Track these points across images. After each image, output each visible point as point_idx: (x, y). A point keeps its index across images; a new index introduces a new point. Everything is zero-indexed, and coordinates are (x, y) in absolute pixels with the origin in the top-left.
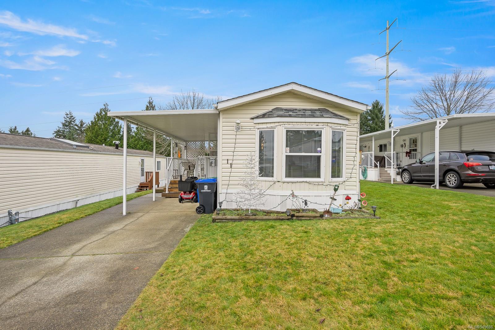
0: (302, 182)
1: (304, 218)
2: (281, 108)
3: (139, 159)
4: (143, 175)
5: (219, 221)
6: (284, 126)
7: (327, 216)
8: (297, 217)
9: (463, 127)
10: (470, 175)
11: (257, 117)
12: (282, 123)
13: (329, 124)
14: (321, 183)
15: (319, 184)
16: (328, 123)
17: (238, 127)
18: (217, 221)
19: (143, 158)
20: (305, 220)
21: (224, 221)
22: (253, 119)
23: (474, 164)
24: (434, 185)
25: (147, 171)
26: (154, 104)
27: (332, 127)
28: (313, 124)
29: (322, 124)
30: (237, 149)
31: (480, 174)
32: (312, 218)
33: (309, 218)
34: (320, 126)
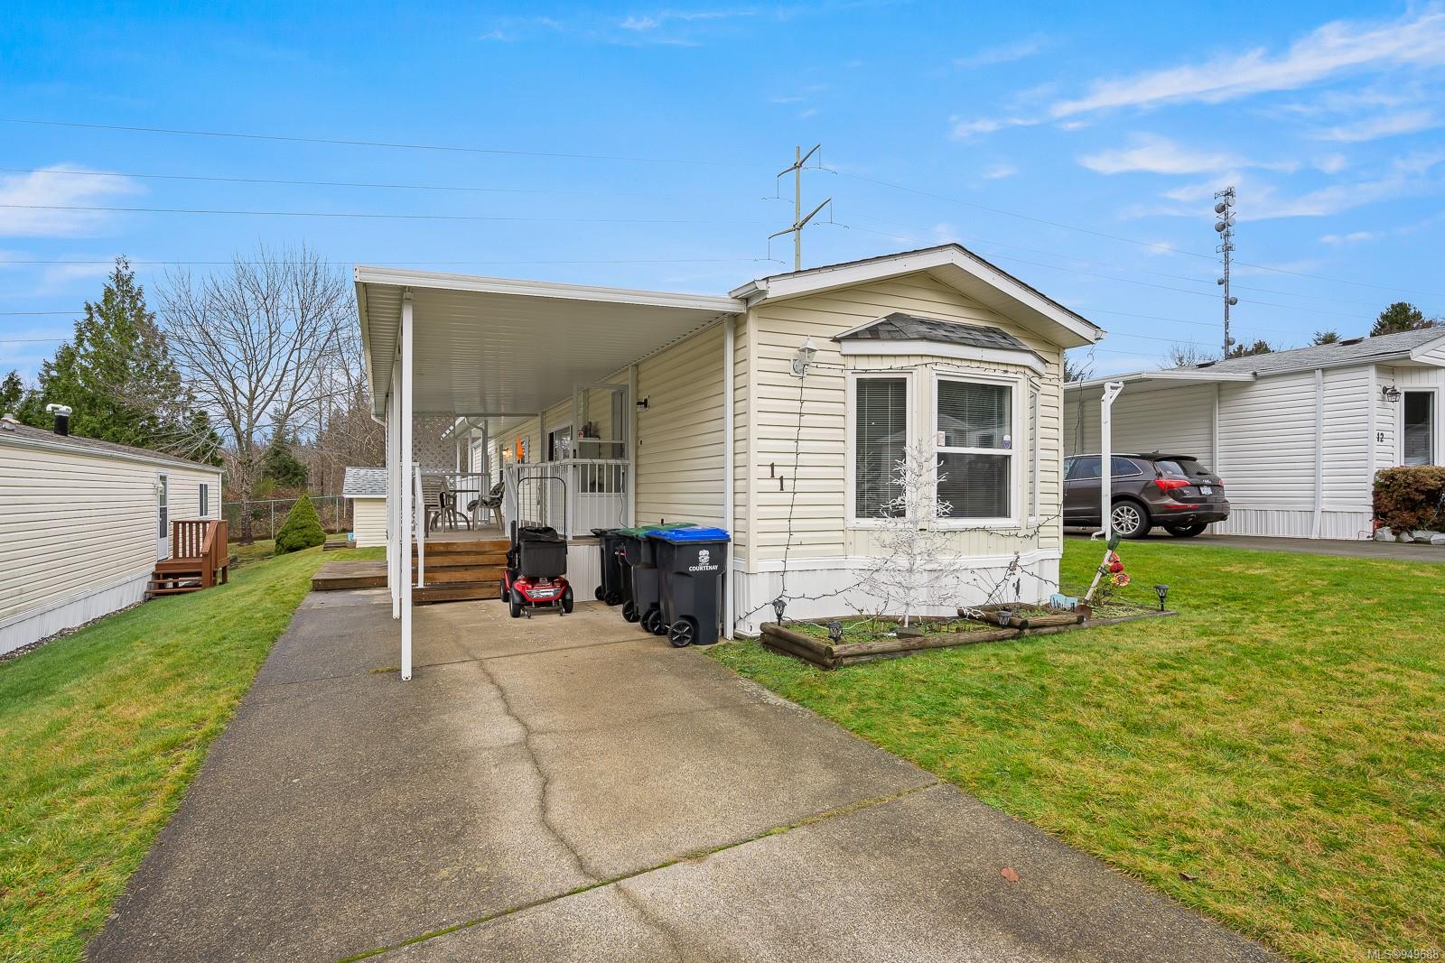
1: (1046, 630)
3: (152, 474)
4: (163, 534)
5: (850, 660)
6: (934, 367)
7: (1085, 619)
8: (1033, 627)
9: (1087, 404)
10: (1168, 508)
11: (854, 337)
12: (929, 360)
13: (1026, 371)
16: (1025, 367)
17: (808, 361)
18: (845, 662)
19: (164, 471)
20: (1050, 633)
21: (864, 659)
22: (836, 340)
23: (1173, 483)
24: (1101, 533)
25: (178, 518)
26: (135, 283)
27: (1030, 379)
29: (1014, 369)
30: (807, 433)
31: (1190, 505)
32: (1062, 628)
33: (1055, 629)
34: (1011, 373)
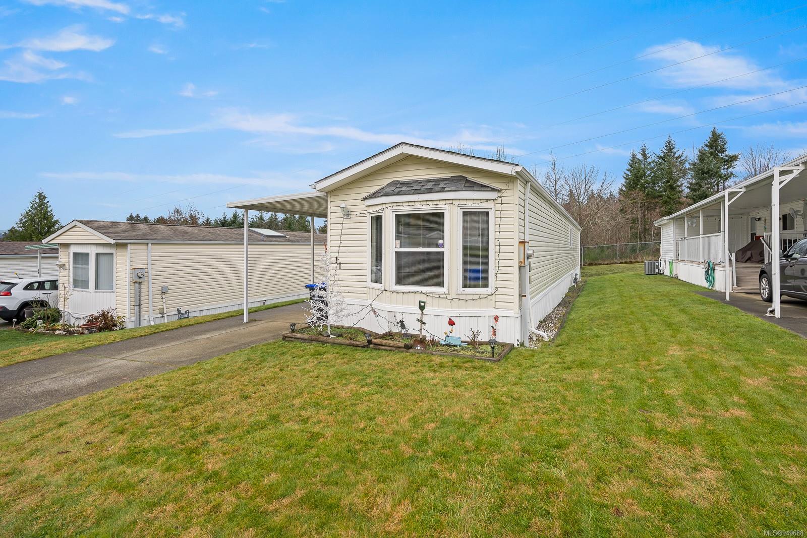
0: (415, 293)
1: (383, 347)
2: (398, 181)
5: (289, 339)
6: (391, 208)
7: (419, 348)
8: (375, 344)
11: (369, 197)
12: (390, 205)
13: (454, 202)
14: (444, 296)
15: (440, 297)
16: (452, 199)
17: (347, 213)
18: (286, 339)
20: (385, 350)
22: (364, 199)
27: (460, 205)
28: (431, 203)
29: (444, 202)
30: (343, 243)
32: (394, 349)
33: (390, 348)
34: (442, 205)
